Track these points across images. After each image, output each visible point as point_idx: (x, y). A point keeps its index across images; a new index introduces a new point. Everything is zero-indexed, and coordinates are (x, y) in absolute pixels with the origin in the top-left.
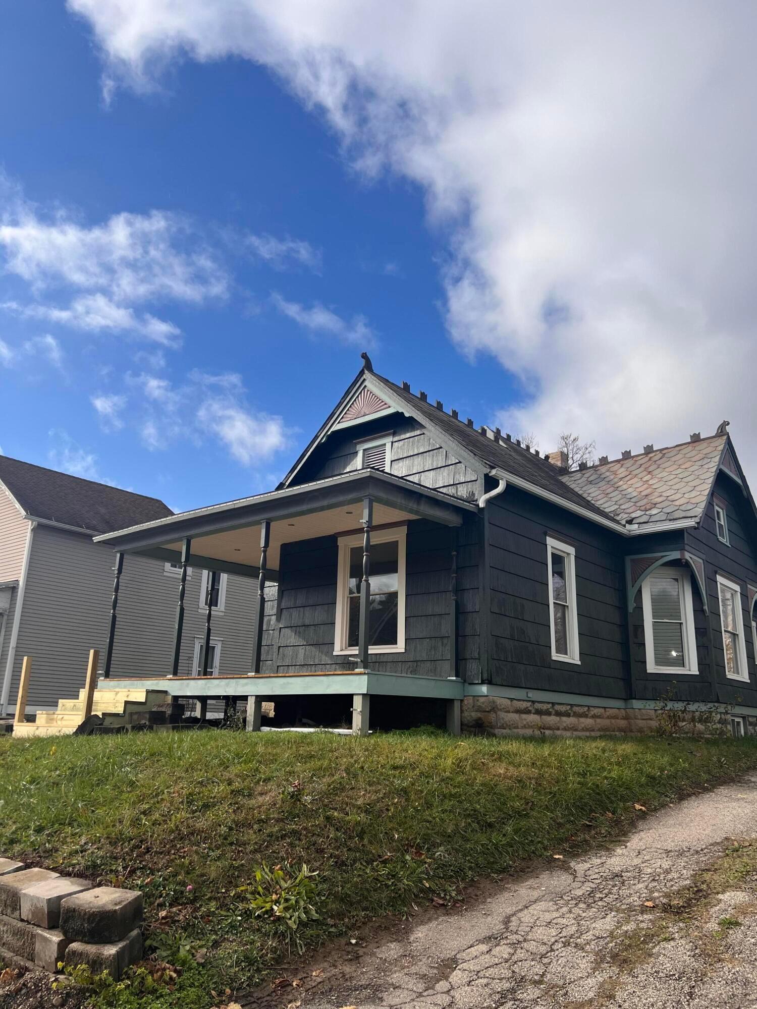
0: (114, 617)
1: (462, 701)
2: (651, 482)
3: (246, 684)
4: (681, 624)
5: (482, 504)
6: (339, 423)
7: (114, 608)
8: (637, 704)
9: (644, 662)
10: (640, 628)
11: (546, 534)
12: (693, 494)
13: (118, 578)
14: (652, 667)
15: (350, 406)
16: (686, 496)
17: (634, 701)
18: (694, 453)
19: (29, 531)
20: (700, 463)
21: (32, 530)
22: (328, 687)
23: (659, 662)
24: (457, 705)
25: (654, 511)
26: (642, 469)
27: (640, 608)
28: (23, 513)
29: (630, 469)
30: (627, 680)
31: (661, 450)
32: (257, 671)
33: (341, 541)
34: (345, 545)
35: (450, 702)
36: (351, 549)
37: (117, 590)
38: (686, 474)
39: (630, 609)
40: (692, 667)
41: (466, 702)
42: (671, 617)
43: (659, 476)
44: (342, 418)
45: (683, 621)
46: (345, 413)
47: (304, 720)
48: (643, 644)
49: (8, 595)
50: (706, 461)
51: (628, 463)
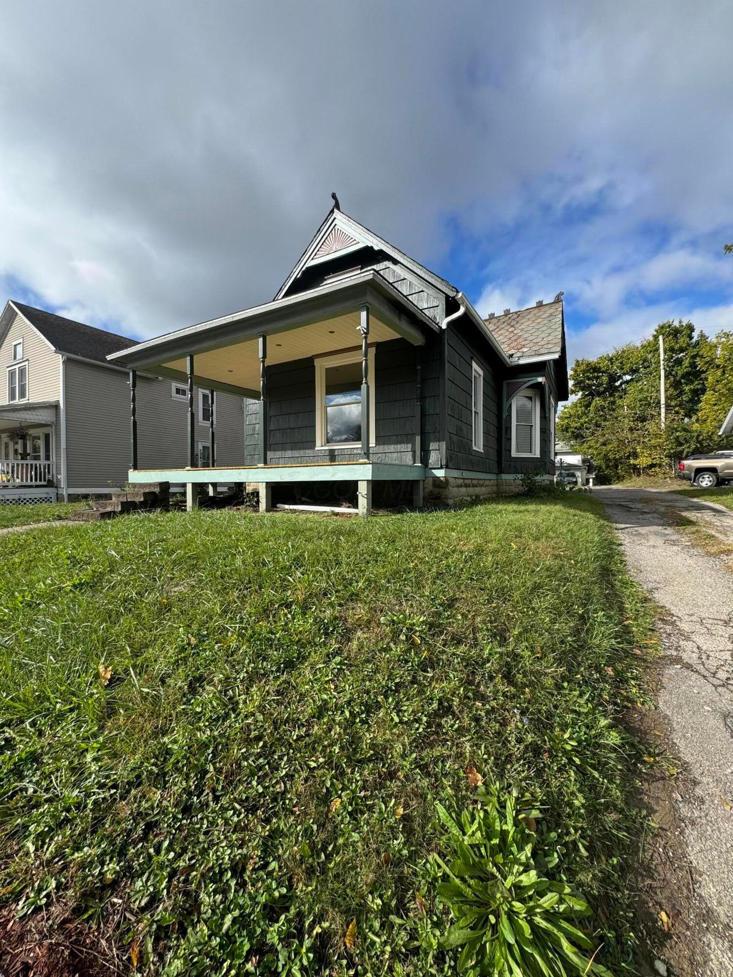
0: (135, 423)
1: (424, 481)
2: (515, 332)
3: (257, 473)
4: (531, 426)
5: (444, 327)
6: (312, 259)
7: (134, 415)
8: (504, 476)
9: (510, 451)
10: (509, 429)
11: (472, 358)
12: (550, 338)
13: (134, 390)
14: (514, 454)
15: (323, 244)
16: (545, 339)
17: (503, 475)
18: (541, 313)
19: (61, 363)
20: (549, 319)
21: (63, 362)
22: (333, 475)
23: (518, 451)
24: (421, 483)
25: (525, 350)
26: (505, 324)
27: (510, 416)
28: (53, 348)
29: (497, 324)
30: (499, 463)
31: (516, 313)
32: (265, 463)
33: (317, 363)
34: (321, 367)
35: (417, 482)
36: (326, 369)
37: (134, 400)
38: (540, 326)
39: (504, 417)
40: (538, 454)
41: (427, 482)
42: (526, 421)
43: (521, 328)
44: (315, 255)
45: (533, 424)
46: (318, 251)
47: (303, 499)
48: (510, 439)
49: (53, 411)
50: (552, 318)
51: (494, 321)
